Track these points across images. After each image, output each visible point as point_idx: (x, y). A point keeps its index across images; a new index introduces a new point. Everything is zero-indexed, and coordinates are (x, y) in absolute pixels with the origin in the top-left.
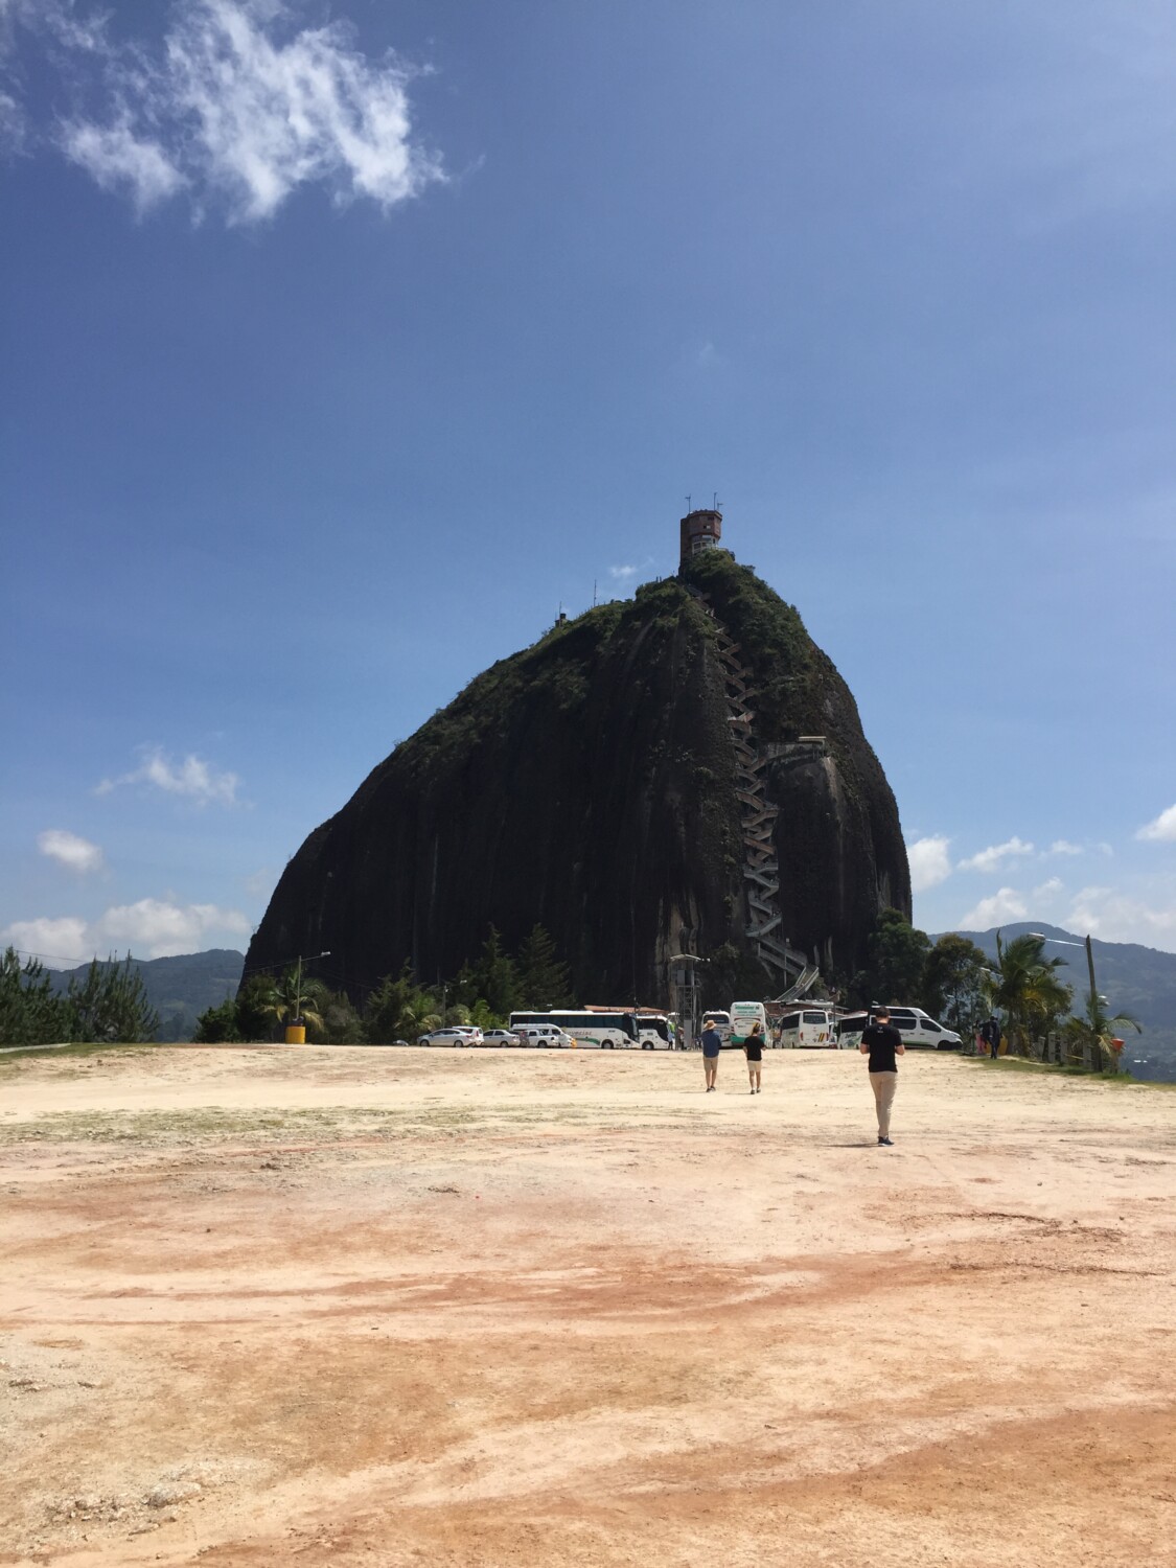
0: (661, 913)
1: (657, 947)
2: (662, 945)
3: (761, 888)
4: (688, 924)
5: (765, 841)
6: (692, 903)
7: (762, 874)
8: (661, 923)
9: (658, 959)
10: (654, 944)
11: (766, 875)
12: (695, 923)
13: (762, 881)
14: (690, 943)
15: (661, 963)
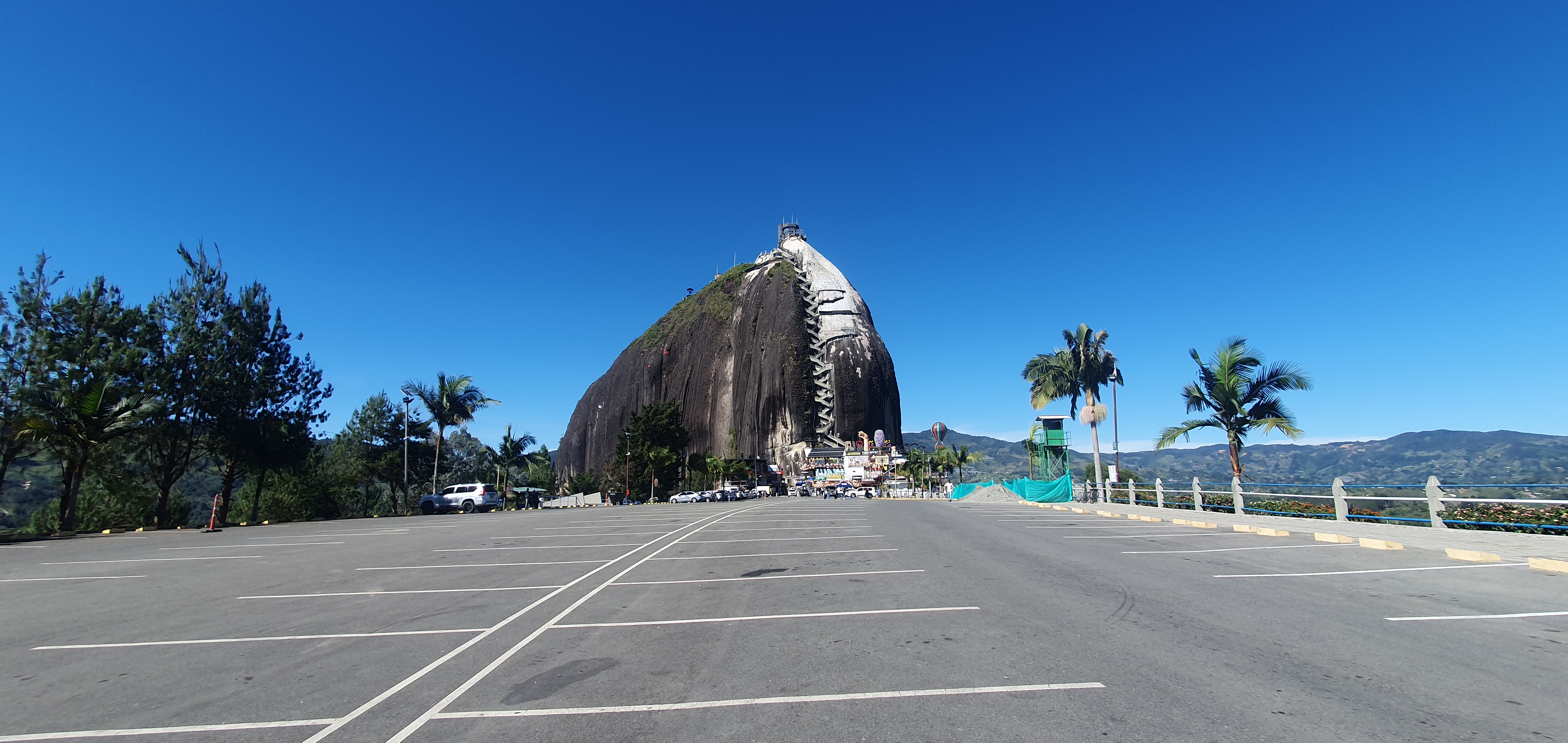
0: (771, 421)
1: (769, 439)
2: (772, 439)
3: (824, 407)
4: (786, 427)
5: (825, 382)
6: (787, 415)
7: (824, 399)
8: (771, 426)
9: (770, 445)
10: (768, 438)
11: (826, 399)
12: (789, 427)
13: (824, 403)
14: (787, 437)
15: (772, 447)
